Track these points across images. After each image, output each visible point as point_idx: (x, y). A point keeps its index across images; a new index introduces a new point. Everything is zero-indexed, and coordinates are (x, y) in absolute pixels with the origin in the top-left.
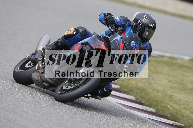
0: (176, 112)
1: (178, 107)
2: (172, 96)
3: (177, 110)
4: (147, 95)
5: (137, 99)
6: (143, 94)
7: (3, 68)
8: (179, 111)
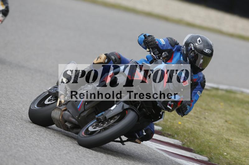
0: (235, 162)
1: (237, 154)
2: (229, 140)
3: (236, 159)
4: (197, 139)
5: (184, 144)
6: (192, 138)
7: (12, 104)
8: (238, 160)
